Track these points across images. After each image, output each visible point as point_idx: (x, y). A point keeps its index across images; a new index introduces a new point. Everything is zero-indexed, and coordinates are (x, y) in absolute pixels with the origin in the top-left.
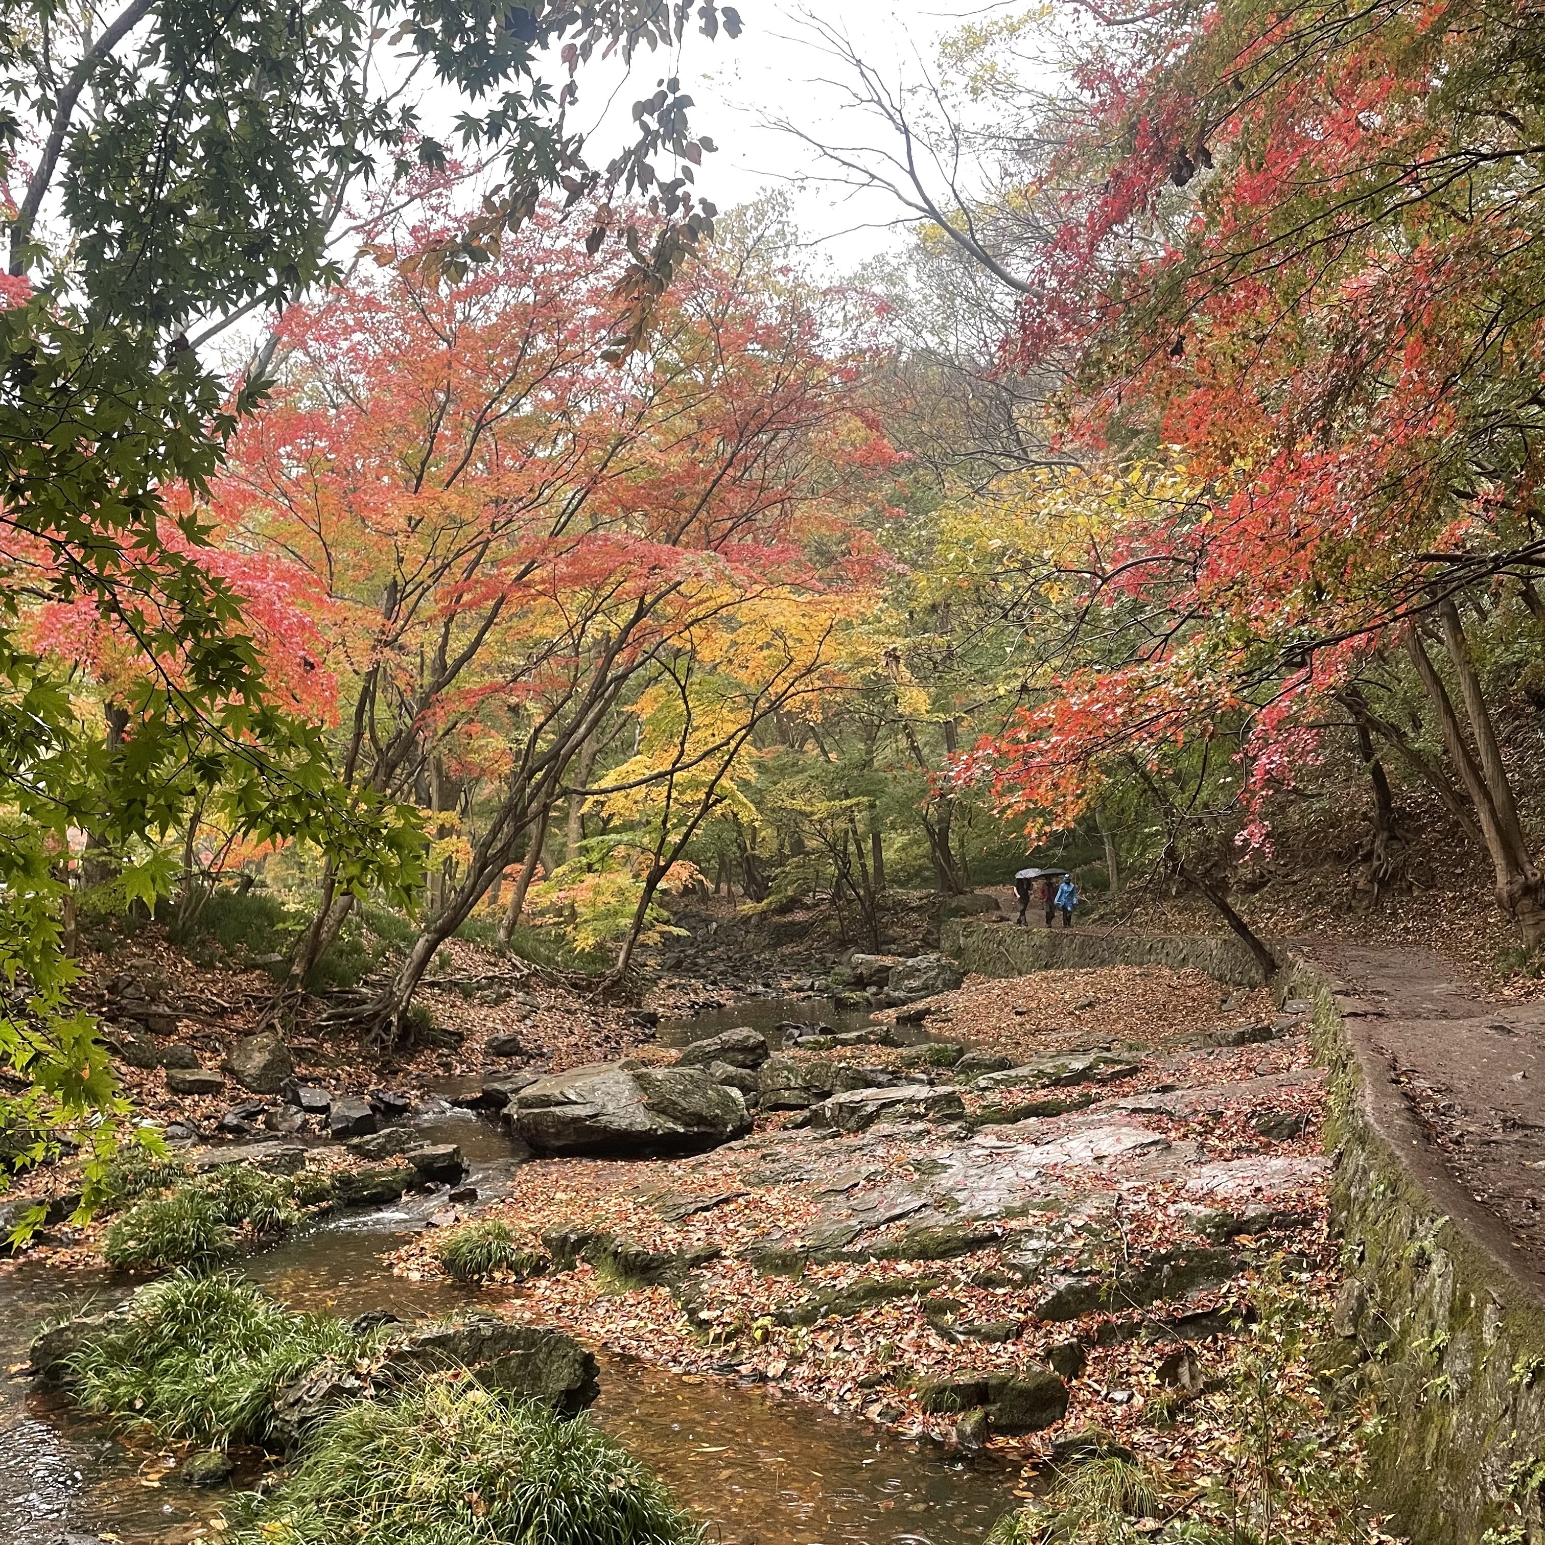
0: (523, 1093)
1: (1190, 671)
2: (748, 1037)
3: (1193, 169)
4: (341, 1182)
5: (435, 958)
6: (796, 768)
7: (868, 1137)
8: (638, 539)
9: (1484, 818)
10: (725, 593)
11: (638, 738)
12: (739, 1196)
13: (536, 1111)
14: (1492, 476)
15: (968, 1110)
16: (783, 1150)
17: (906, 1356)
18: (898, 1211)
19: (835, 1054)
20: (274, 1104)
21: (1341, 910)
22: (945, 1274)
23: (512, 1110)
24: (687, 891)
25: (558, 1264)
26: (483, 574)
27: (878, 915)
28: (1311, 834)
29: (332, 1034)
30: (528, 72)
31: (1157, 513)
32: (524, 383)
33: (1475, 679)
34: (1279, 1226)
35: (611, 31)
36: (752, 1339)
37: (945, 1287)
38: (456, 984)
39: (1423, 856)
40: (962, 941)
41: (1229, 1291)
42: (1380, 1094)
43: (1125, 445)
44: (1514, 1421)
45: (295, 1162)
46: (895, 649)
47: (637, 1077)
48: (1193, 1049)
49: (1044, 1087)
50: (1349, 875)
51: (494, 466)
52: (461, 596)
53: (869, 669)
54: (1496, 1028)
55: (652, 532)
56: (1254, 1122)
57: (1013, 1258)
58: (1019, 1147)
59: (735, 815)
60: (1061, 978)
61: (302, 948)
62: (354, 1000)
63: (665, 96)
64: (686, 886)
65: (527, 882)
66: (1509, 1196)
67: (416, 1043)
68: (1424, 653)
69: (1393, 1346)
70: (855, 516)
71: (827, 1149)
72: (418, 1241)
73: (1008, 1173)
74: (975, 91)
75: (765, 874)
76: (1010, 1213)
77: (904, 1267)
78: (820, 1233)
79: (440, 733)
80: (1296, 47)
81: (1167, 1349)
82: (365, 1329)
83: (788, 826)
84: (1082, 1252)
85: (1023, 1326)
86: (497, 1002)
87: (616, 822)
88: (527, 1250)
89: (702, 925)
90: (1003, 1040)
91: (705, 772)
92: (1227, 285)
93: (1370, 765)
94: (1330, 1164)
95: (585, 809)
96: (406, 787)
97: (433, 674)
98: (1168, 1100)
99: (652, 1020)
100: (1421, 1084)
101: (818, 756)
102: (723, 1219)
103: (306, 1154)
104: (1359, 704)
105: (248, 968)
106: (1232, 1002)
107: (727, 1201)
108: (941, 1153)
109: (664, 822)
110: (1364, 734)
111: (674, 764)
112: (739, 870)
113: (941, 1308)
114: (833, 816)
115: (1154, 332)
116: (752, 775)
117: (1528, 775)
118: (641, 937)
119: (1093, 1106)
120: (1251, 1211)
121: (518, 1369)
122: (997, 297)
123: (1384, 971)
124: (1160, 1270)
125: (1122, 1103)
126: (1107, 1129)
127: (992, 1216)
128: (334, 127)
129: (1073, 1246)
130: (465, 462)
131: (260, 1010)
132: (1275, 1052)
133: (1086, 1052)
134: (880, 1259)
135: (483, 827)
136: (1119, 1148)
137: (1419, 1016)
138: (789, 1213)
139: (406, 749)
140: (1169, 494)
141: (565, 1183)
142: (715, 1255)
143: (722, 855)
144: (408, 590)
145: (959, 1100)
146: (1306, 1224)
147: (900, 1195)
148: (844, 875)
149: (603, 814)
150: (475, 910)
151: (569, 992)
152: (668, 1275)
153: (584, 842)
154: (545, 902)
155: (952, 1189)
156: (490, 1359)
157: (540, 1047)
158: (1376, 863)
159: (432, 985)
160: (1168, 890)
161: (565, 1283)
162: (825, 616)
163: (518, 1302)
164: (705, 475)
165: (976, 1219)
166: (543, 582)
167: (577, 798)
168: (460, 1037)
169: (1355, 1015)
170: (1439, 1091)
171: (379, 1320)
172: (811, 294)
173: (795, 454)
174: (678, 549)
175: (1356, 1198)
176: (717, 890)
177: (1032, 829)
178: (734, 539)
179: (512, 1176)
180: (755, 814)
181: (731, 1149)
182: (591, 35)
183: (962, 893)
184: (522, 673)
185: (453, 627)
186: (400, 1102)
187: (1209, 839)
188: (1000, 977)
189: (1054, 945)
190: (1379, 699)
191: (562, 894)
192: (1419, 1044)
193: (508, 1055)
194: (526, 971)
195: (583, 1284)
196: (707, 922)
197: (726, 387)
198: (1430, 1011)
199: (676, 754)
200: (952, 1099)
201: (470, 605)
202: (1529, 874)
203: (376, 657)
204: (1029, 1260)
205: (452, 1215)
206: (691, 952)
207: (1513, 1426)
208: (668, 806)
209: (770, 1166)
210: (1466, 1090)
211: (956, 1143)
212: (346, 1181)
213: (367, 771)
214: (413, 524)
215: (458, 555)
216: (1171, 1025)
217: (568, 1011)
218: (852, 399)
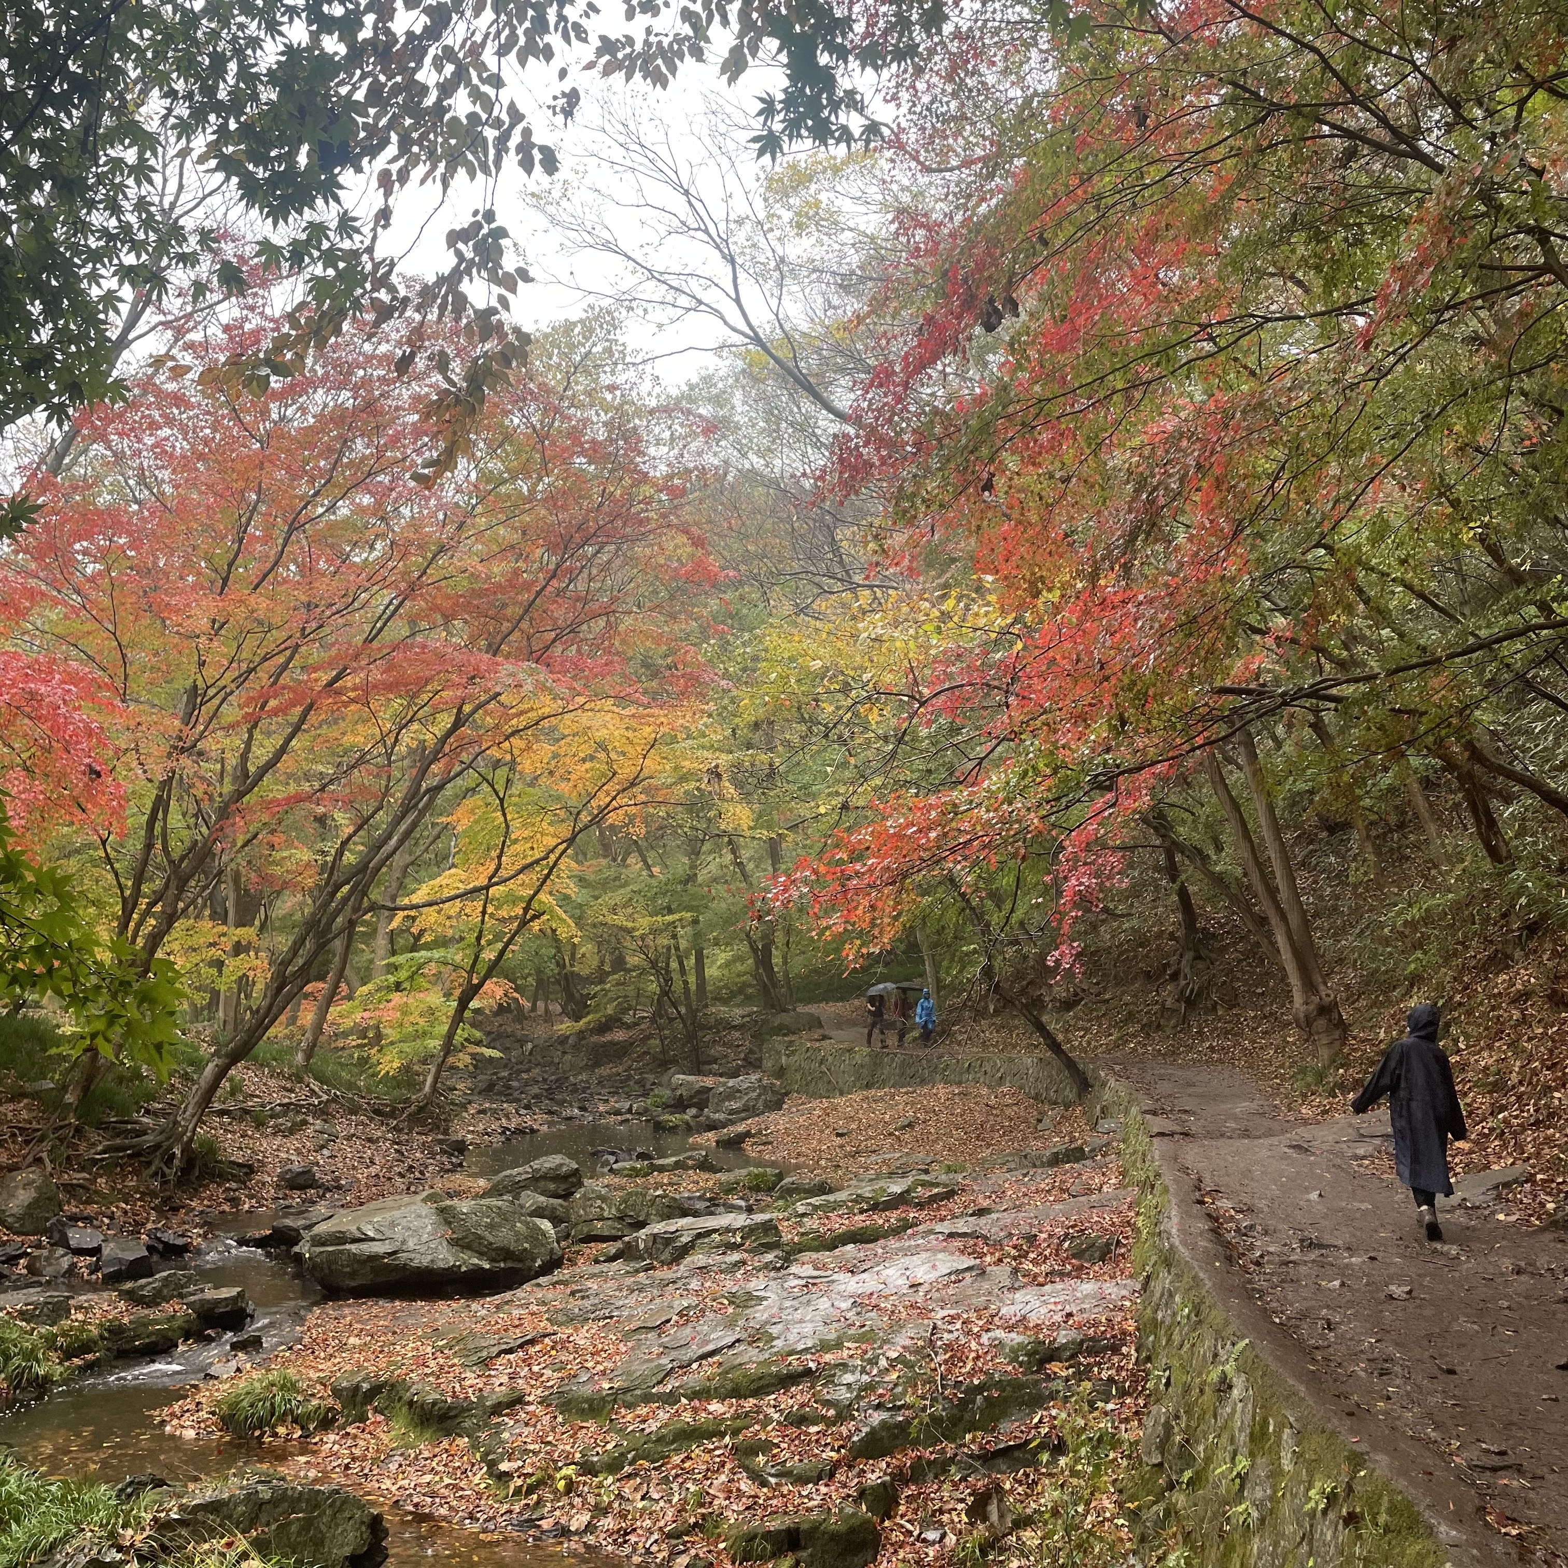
0: (317, 1230)
1: (1001, 796)
2: (561, 1165)
3: (1002, 317)
4: (109, 1331)
5: (225, 1084)
6: (616, 882)
7: (682, 1269)
8: (458, 648)
9: (1281, 939)
10: (547, 705)
11: (453, 851)
12: (545, 1336)
13: (330, 1249)
14: (1284, 612)
15: (786, 1237)
16: (593, 1285)
17: (716, 1502)
18: (711, 1347)
19: (652, 1181)
20: (39, 1246)
21: (1148, 1029)
22: (758, 1412)
23: (304, 1248)
24: (501, 1010)
25: (348, 1416)
26: (292, 679)
27: (700, 1034)
28: (1121, 954)
29: (107, 1169)
30: (337, 200)
31: (972, 639)
32: (340, 486)
33: (1271, 808)
34: (1090, 1352)
35: (429, 158)
36: (555, 1491)
37: (757, 1427)
38: (246, 1111)
39: (1226, 975)
40: (784, 1060)
41: (1040, 1421)
42: (1186, 1215)
43: (943, 572)
44: (1311, 1549)
45: (59, 1311)
46: (717, 766)
47: (442, 1211)
48: (1010, 1170)
49: (862, 1212)
50: (1158, 994)
51: (308, 570)
52: (266, 702)
53: (693, 785)
54: (1294, 1147)
55: (473, 640)
56: (1066, 1245)
57: (828, 1393)
58: (835, 1277)
59: (554, 931)
60: (881, 1098)
61: (76, 1075)
62: (131, 1131)
63: (481, 227)
64: (500, 1005)
65: (329, 1001)
66: (1306, 1317)
67: (200, 1177)
68: (1223, 780)
69: (1197, 1473)
70: (681, 630)
71: (639, 1283)
72: (194, 1394)
73: (824, 1304)
74: (799, 226)
75: (585, 992)
76: (825, 1346)
77: (715, 1407)
78: (629, 1373)
79: (239, 844)
80: (1097, 208)
81: (980, 1484)
82: (130, 1496)
83: (608, 942)
84: (896, 1385)
85: (836, 1465)
86: (292, 1131)
87: (427, 938)
88: (315, 1402)
89: (517, 1045)
90: (823, 1162)
91: (522, 887)
92: (1033, 428)
93: (1176, 886)
94: (1138, 1287)
95: (394, 924)
96: (200, 900)
97: (233, 783)
98: (984, 1224)
99: (460, 1147)
100: (1224, 1204)
101: (641, 870)
102: (527, 1362)
103: (71, 1302)
104: (1164, 827)
105: (17, 1096)
106: (1047, 1121)
107: (532, 1342)
108: (756, 1284)
109: (479, 939)
110: (1170, 857)
111: (490, 879)
112: (557, 988)
113: (753, 1449)
114: (655, 932)
115: (966, 469)
116: (572, 890)
117: (1321, 898)
118: (451, 1060)
119: (910, 1231)
120: (1063, 1337)
121: (299, 1534)
122: (820, 423)
123: (1190, 1090)
124: (974, 1402)
125: (939, 1228)
126: (924, 1255)
127: (806, 1350)
128: (127, 246)
129: (887, 1379)
130: (276, 563)
131: (27, 1142)
132: (1088, 1173)
133: (904, 1175)
134: (691, 1400)
135: (283, 942)
136: (933, 1276)
137: (1222, 1135)
138: (597, 1353)
139: (202, 861)
140: (982, 622)
141: (359, 1326)
142: (516, 1401)
143: (539, 972)
144: (211, 692)
145: (776, 1228)
146: (1116, 1350)
147: (714, 1330)
148: (665, 993)
149: (413, 930)
150: (272, 1032)
151: (371, 1119)
152: (467, 1424)
153: (392, 960)
154: (348, 1023)
155: (766, 1323)
156: (268, 1525)
157: (337, 1179)
158: (1183, 982)
159: (222, 1113)
160: (986, 1008)
161: (355, 1437)
162: (648, 729)
163: (303, 1459)
164: (528, 586)
165: (790, 1354)
166: (355, 689)
167: (387, 913)
168: (250, 1169)
169: (1161, 1134)
170: (1241, 1211)
171: (146, 1485)
172: (638, 413)
173: (621, 567)
174: (499, 659)
175: (1163, 1322)
176: (534, 1008)
177: (850, 952)
178: (558, 649)
179: (302, 1320)
180: (574, 930)
181: (539, 1285)
182: (408, 160)
183: (785, 1010)
184: (331, 782)
185: (257, 734)
186: (180, 1242)
187: (1025, 958)
188: (821, 1097)
189: (875, 1064)
190: (1184, 822)
191: (366, 1015)
192: (1223, 1164)
193: (302, 1188)
194: (325, 1097)
195: (374, 1437)
196: (522, 1042)
197: (552, 500)
198: (1234, 1130)
199: (493, 867)
200: (769, 1227)
201: (275, 712)
202: (1323, 994)
203: (171, 764)
204: (844, 1395)
205: (233, 1364)
206: (505, 1074)
207: (1310, 1554)
208: (483, 922)
209: (580, 1302)
210: (1266, 1209)
211: (772, 1274)
212: (115, 1331)
213: (158, 883)
214: (217, 627)
215: (265, 659)
216: (989, 1145)
217: (370, 1140)
218: (678, 517)
